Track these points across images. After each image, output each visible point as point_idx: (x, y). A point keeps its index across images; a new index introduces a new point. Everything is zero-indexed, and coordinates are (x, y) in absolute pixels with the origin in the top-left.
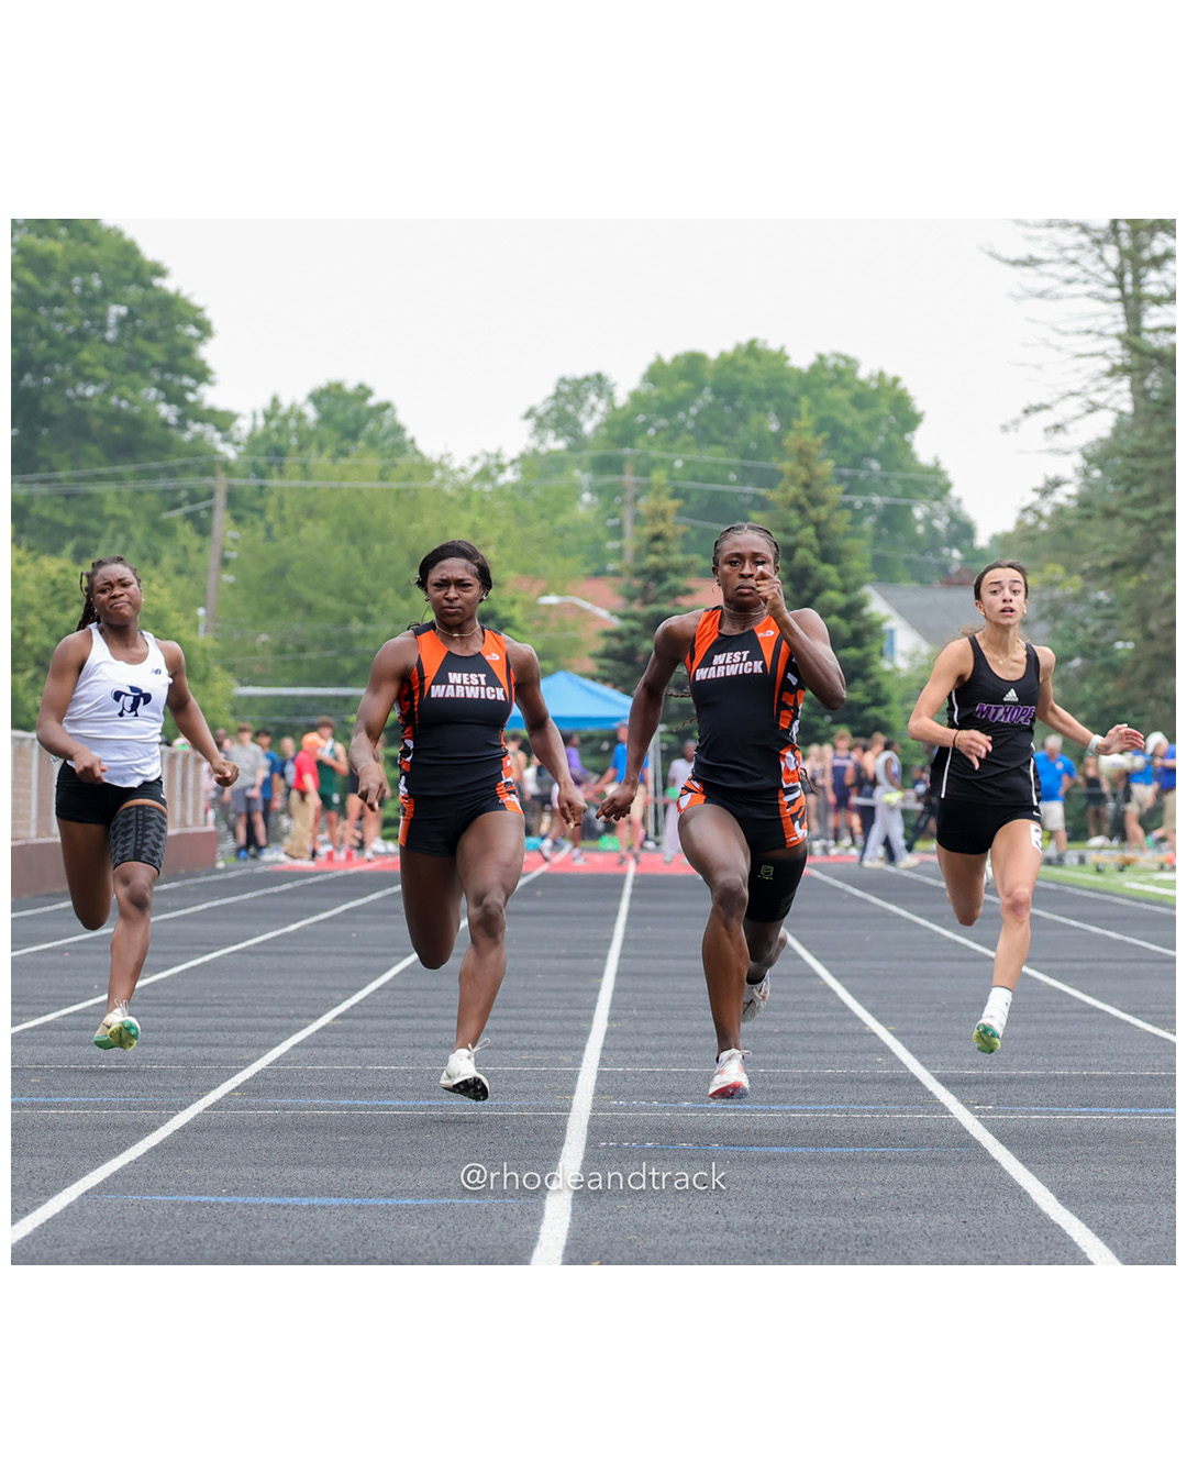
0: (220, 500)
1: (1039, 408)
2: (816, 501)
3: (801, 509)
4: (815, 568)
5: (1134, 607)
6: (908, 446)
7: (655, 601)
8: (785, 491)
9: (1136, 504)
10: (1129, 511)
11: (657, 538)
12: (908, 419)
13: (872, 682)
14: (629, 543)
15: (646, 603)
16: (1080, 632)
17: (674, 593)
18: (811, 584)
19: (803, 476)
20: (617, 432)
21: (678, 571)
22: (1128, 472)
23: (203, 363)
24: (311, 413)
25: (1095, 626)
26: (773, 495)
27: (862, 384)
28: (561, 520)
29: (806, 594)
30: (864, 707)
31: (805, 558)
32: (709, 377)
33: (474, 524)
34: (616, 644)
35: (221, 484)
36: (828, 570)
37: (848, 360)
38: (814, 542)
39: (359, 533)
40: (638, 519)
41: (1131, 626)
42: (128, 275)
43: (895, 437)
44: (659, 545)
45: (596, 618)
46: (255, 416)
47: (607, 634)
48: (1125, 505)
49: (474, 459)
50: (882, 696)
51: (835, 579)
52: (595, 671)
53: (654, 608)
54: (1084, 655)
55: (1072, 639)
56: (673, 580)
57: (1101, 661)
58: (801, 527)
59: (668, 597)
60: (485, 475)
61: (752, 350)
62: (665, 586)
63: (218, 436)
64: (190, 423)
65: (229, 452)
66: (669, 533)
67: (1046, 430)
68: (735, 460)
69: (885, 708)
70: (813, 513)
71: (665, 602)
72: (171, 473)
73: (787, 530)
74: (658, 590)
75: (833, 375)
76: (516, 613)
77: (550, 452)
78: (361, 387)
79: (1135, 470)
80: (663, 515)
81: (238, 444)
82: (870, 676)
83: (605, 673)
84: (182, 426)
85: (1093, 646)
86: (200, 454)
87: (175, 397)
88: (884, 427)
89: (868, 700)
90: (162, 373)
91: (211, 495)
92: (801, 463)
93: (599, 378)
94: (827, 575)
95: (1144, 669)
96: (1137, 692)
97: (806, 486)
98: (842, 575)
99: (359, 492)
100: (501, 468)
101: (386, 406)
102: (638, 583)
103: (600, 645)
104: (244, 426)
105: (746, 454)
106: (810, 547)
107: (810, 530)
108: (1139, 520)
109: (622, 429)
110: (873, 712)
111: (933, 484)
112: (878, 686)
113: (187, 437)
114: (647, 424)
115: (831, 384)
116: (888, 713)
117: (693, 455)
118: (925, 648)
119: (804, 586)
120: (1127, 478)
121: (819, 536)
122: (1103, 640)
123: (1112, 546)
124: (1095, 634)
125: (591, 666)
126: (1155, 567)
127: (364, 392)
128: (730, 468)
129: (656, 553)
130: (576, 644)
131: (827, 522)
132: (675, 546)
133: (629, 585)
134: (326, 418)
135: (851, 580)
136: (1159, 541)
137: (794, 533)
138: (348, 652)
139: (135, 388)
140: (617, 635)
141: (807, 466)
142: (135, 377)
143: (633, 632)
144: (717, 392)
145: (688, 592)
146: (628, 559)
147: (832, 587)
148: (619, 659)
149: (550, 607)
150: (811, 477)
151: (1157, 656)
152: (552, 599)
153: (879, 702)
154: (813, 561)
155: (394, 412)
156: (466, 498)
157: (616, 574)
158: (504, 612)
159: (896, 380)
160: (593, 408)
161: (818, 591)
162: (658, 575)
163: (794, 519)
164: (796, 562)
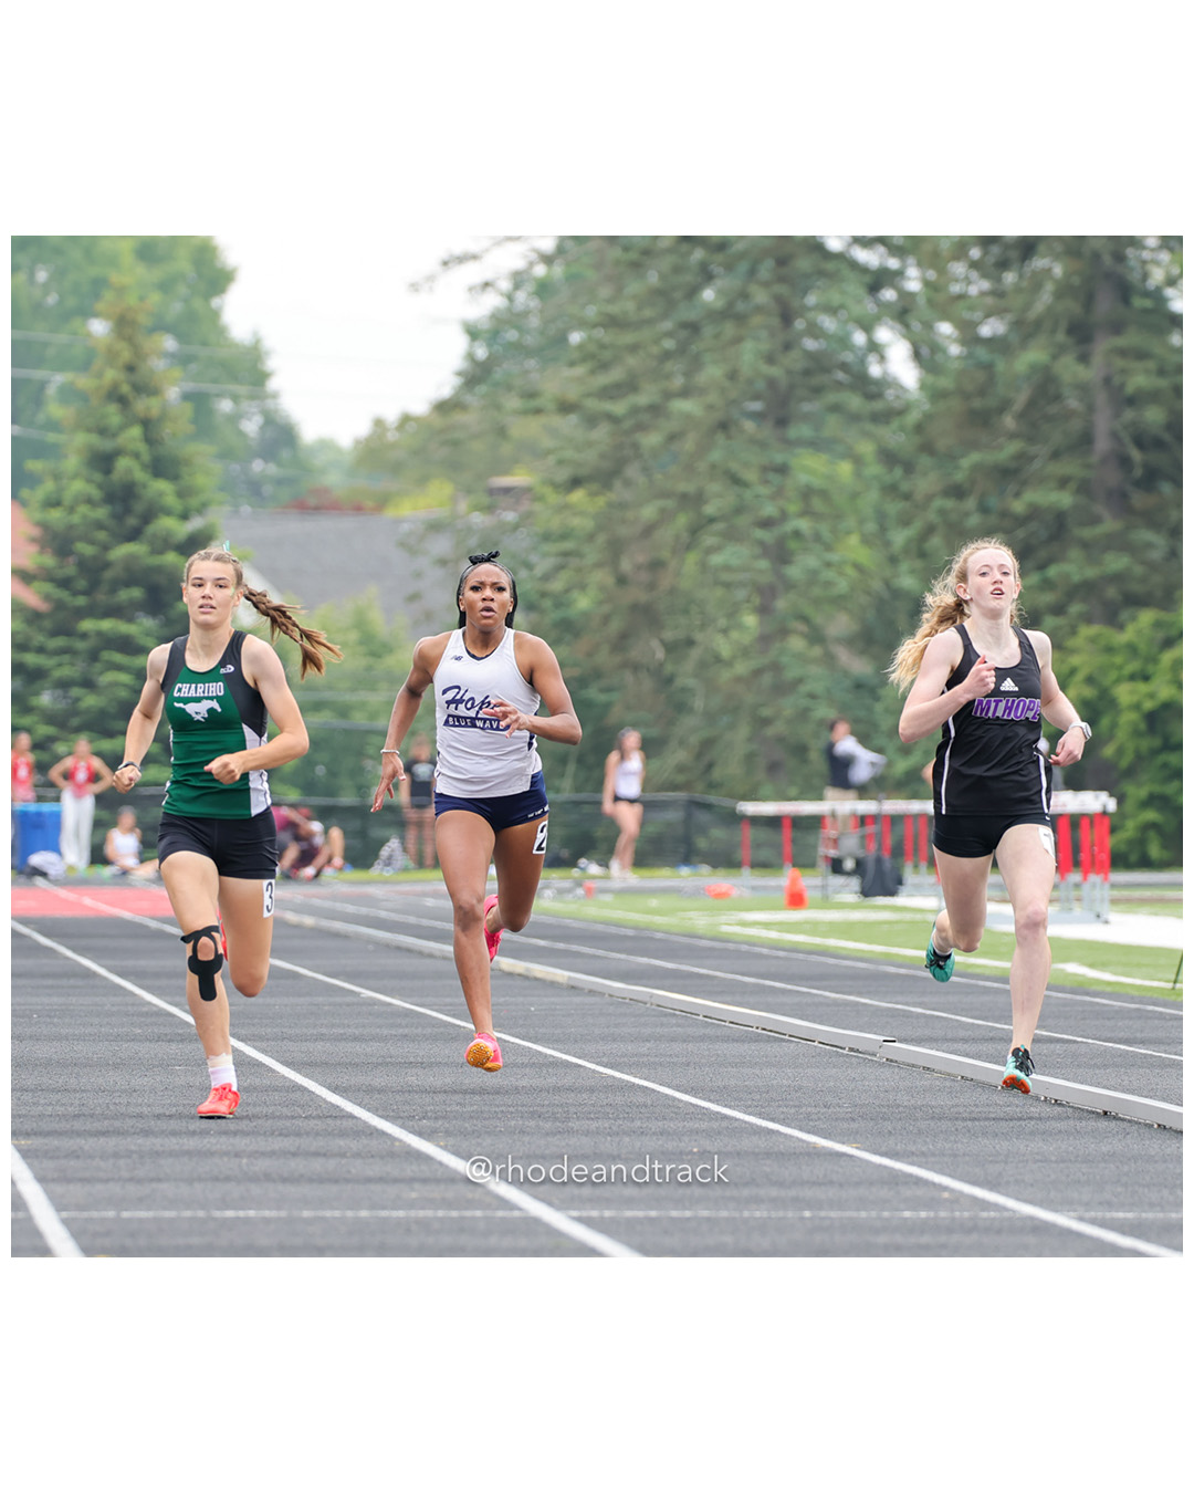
1: (462, 259)
2: (143, 390)
3: (123, 401)
4: (145, 486)
5: (601, 539)
8: (100, 375)
9: (611, 392)
18: (139, 507)
19: (126, 355)
25: (543, 566)
26: (84, 382)
29: (132, 521)
31: (129, 471)
36: (162, 488)
38: (142, 448)
41: (599, 565)
48: (589, 395)
51: (171, 500)
57: (555, 615)
58: (123, 427)
67: (471, 289)
70: (142, 405)
73: (103, 431)
85: (544, 595)
92: (123, 336)
94: (161, 494)
95: (616, 626)
96: (604, 658)
97: (130, 369)
98: (181, 494)
106: (137, 456)
107: (135, 432)
108: (612, 419)
119: (128, 511)
120: (592, 356)
121: (150, 439)
122: (557, 585)
123: (569, 454)
124: (546, 578)
126: (628, 483)
131: (161, 419)
135: (194, 502)
136: (636, 446)
137: (114, 435)
141: (130, 340)
147: (168, 512)
150: (136, 356)
151: (635, 608)
154: (140, 475)
161: (149, 516)
163: (113, 416)
164: (116, 476)
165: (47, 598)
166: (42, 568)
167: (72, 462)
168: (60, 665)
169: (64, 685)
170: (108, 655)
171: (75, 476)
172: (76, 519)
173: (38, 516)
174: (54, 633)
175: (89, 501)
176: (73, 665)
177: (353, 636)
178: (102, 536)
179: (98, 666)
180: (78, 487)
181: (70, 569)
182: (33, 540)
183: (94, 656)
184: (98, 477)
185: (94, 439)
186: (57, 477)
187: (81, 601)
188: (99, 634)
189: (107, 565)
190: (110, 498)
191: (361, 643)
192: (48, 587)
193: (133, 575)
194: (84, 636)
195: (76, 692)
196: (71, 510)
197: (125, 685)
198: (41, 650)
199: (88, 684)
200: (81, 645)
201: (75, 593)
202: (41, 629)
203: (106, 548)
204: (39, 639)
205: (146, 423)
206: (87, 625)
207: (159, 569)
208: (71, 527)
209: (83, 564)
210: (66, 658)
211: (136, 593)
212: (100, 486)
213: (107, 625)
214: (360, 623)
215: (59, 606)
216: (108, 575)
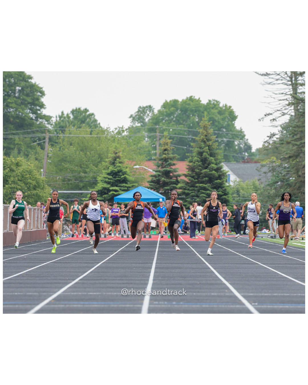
0: (47, 140)
1: (269, 115)
2: (208, 140)
3: (204, 142)
4: (209, 158)
5: (295, 168)
6: (234, 124)
7: (165, 167)
8: (200, 137)
9: (296, 140)
10: (293, 142)
11: (165, 150)
12: (233, 118)
13: (223, 189)
14: (158, 151)
15: (162, 168)
16: (280, 175)
17: (170, 165)
18: (207, 163)
19: (205, 133)
20: (155, 121)
21: (171, 159)
22: (293, 131)
23: (42, 102)
24: (72, 116)
25: (284, 173)
26: (197, 138)
27: (221, 108)
28: (139, 145)
29: (206, 165)
30: (222, 196)
31: (206, 155)
32: (179, 106)
33: (116, 146)
34: (154, 179)
35: (47, 136)
37: (217, 102)
39: (84, 149)
40: (160, 145)
41: (294, 173)
42: (21, 78)
43: (230, 122)
44: (166, 152)
45: (149, 172)
46: (56, 117)
47: (152, 176)
48: (292, 141)
49: (116, 129)
50: (226, 192)
51: (213, 161)
52: (149, 186)
53: (165, 169)
54: (282, 181)
55: (278, 177)
56: (170, 161)
57: (286, 183)
58: (204, 147)
59: (169, 166)
60: (119, 133)
61: (191, 99)
62: (168, 163)
63: (46, 123)
64: (39, 119)
65: (50, 127)
66: (169, 148)
67: (271, 120)
68: (186, 129)
69: (227, 196)
70: (208, 143)
71: (167, 167)
72: (33, 132)
73: (201, 148)
74: (165, 164)
75: (213, 105)
76: (127, 170)
77: (136, 127)
78: (86, 109)
79: (295, 131)
80: (167, 144)
81: (52, 125)
82: (224, 187)
83: (151, 186)
84: (37, 120)
85: (284, 179)
86: (41, 128)
87: (34, 112)
88: (227, 120)
89: (223, 194)
90: (31, 106)
91: (44, 139)
92: (204, 130)
93: (150, 107)
94: (212, 160)
95: (298, 185)
96: (295, 191)
97: (206, 136)
98: (215, 160)
99: (84, 138)
100: (123, 131)
101: (93, 114)
102: (160, 162)
103: (150, 179)
104: (54, 120)
105: (189, 127)
106: (207, 152)
107: (207, 148)
108: (296, 145)
109: (156, 120)
110: (224, 197)
111: (241, 135)
112: (225, 190)
113: (38, 123)
114: (163, 119)
115: (213, 108)
116: (228, 197)
117: (175, 127)
118: (238, 180)
119: (205, 163)
120: (293, 133)
121: (209, 149)
122: (287, 177)
123: (289, 152)
124: (284, 176)
125: (147, 185)
126: (300, 157)
127: (86, 110)
128: (185, 131)
129: (165, 154)
130: (144, 179)
131: (211, 145)
132: (170, 152)
133: (158, 163)
134: (75, 118)
135: (218, 161)
136: (301, 150)
137: (203, 149)
138: (82, 181)
139: (23, 109)
140: (155, 176)
141: (206, 130)
142: (23, 106)
143: (159, 175)
144: (181, 111)
145: (174, 164)
146: (158, 156)
147: (213, 163)
148: (155, 183)
149: (136, 168)
150: (207, 133)
151: (300, 181)
152: (137, 167)
153: (226, 194)
154: (208, 156)
155: (94, 116)
156: (113, 139)
157: (154, 160)
158: (124, 170)
159: (230, 107)
160: (148, 115)
161: (209, 164)
162: (166, 160)
163: (203, 145)
164: (203, 157)
165: (190, 180)
166: (188, 174)
167: (194, 154)
168: (192, 193)
169: (193, 196)
170: (201, 191)
171: (195, 156)
172: (195, 165)
173: (188, 164)
174: (191, 187)
175: (198, 161)
176: (194, 192)
177: (252, 187)
178: (200, 168)
179: (199, 193)
180: (196, 158)
181: (194, 174)
182: (187, 169)
183: (199, 191)
184: (199, 157)
185: (199, 149)
186: (192, 157)
187: (196, 180)
188: (200, 186)
189: (201, 173)
190: (202, 161)
191: (253, 188)
192: (190, 178)
193: (206, 175)
194: (197, 187)
195: (195, 198)
196: (194, 163)
197: (204, 197)
198: (188, 190)
199: (198, 196)
200: (196, 189)
201: (195, 179)
202: (189, 186)
203: (201, 170)
204: (188, 188)
205: (209, 146)
206: (197, 185)
207: (211, 174)
208: (194, 166)
209: (196, 173)
210: (193, 191)
211: (207, 179)
212: (200, 158)
213: (201, 185)
214: (254, 184)
215: (192, 181)
216: (201, 175)
